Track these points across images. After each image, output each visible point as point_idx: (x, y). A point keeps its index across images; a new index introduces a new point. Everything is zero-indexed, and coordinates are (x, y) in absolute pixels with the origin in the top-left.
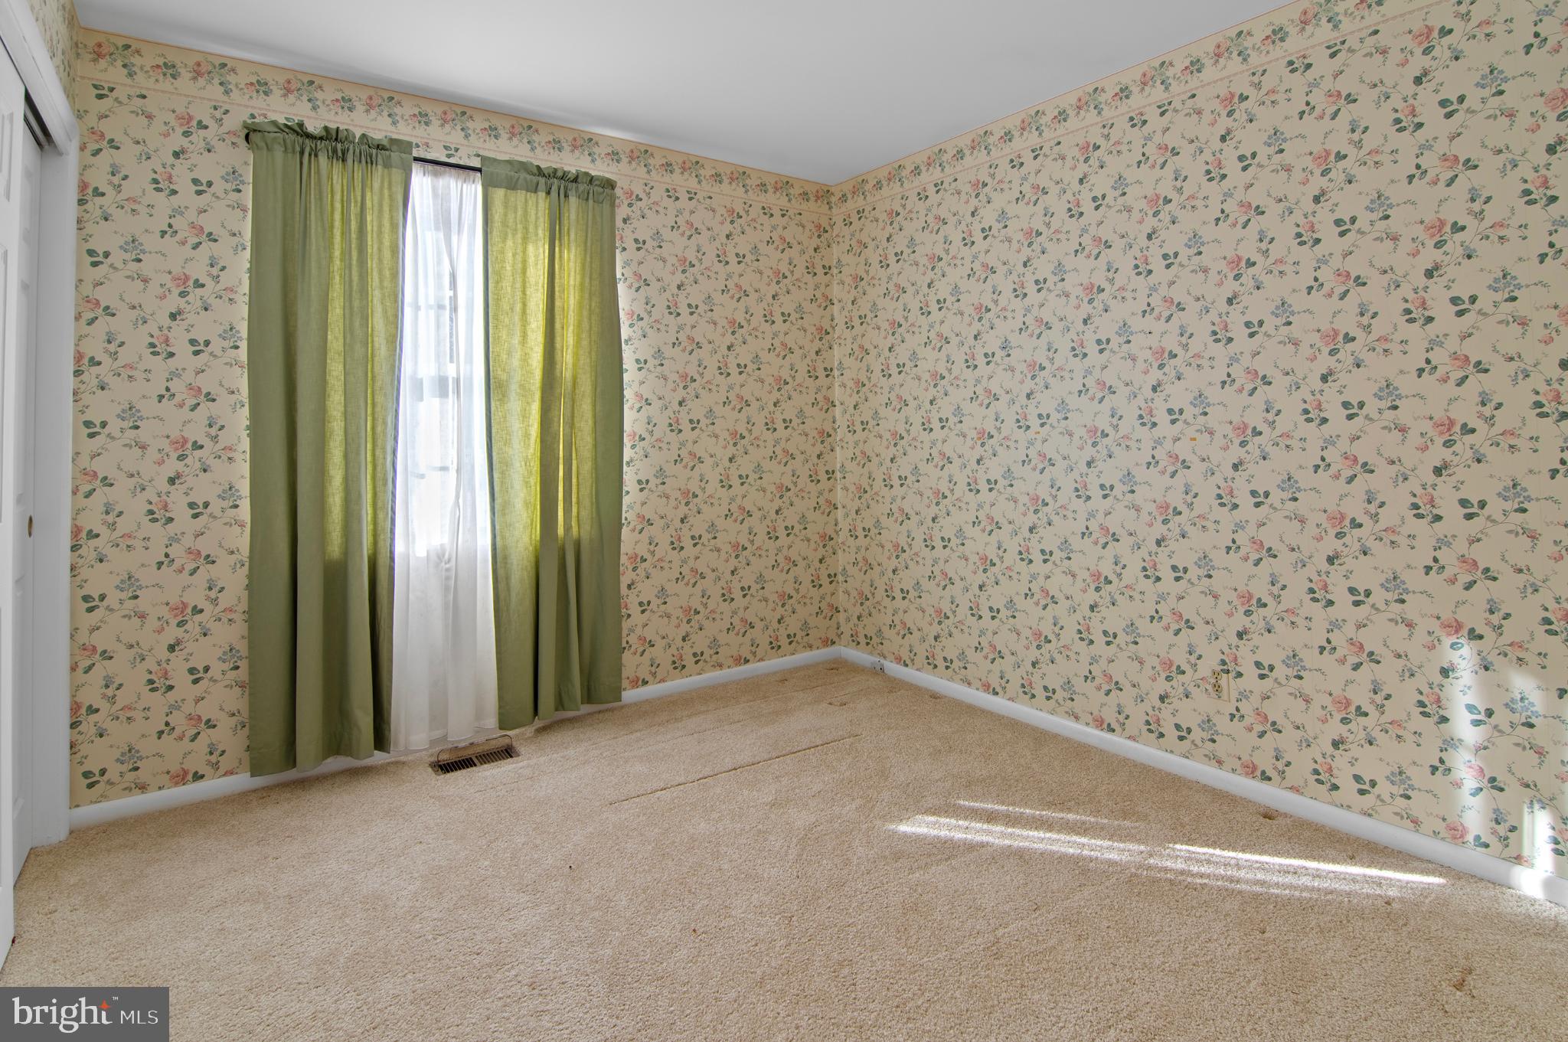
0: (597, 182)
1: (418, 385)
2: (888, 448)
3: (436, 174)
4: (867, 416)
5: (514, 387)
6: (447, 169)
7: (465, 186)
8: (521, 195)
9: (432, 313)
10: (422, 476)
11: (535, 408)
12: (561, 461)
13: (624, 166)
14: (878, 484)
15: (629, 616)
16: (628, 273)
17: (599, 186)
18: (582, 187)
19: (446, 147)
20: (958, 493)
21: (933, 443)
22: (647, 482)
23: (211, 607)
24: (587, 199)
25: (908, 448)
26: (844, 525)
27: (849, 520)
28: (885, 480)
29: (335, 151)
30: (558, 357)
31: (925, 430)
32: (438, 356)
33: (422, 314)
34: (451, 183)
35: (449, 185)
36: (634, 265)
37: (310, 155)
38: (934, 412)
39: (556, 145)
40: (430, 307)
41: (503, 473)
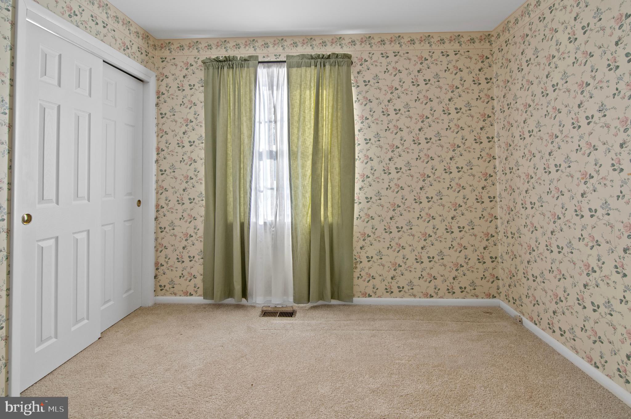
0: (340, 57)
1: (260, 154)
2: (523, 184)
3: (269, 67)
4: (512, 165)
5: (299, 154)
6: (273, 64)
7: (280, 69)
8: (304, 69)
9: (267, 124)
10: (262, 192)
11: (309, 163)
12: (323, 187)
13: (358, 47)
14: (519, 206)
15: (361, 262)
16: (360, 97)
17: (341, 58)
18: (332, 60)
19: (275, 55)
20: (568, 216)
21: (551, 181)
22: (371, 198)
23: (195, 235)
24: (335, 66)
25: (535, 184)
26: (501, 229)
27: (504, 226)
28: (522, 204)
29: (229, 65)
30: (320, 140)
31: (546, 172)
32: (269, 142)
33: (262, 126)
34: (275, 69)
35: (273, 70)
36: (364, 94)
37: (221, 68)
38: (551, 161)
39: (324, 44)
40: (265, 122)
41: (295, 191)
